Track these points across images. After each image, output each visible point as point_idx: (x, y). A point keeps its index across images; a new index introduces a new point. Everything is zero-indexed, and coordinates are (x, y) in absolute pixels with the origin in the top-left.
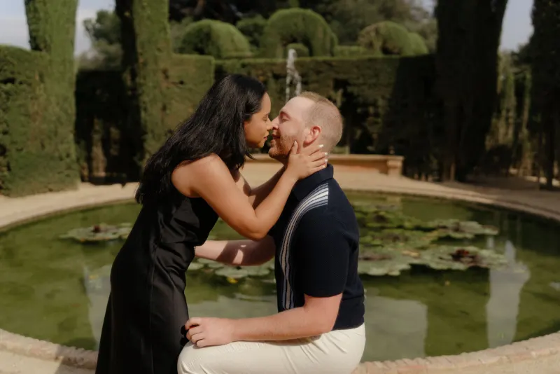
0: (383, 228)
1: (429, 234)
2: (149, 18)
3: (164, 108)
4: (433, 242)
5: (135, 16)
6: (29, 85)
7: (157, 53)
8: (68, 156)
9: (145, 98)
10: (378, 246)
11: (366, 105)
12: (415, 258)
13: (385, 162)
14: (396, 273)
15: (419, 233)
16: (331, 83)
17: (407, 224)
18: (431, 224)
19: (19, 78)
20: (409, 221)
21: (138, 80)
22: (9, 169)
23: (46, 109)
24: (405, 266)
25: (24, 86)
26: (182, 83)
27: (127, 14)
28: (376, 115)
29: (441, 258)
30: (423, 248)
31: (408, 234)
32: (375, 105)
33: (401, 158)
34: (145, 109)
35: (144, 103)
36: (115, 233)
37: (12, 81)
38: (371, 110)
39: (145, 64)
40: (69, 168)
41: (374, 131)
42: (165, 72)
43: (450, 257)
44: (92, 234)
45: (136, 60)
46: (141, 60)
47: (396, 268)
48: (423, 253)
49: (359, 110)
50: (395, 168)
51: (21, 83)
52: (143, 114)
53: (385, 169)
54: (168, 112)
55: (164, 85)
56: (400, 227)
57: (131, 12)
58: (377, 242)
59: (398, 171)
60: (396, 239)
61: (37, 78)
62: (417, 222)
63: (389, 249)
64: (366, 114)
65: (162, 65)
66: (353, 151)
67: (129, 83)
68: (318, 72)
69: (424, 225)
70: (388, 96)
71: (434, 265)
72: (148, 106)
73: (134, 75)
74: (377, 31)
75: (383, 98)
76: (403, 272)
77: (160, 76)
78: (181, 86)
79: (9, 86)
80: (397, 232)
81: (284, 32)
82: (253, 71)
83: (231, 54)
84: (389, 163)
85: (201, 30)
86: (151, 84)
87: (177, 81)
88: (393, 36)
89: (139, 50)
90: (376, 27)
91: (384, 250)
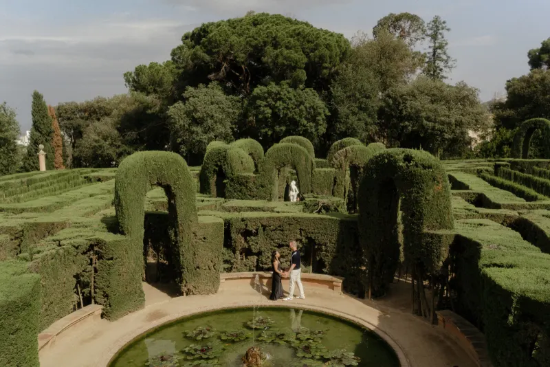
2: (185, 204)
3: (194, 254)
5: (176, 202)
6: (120, 258)
7: (190, 223)
9: (182, 249)
11: (320, 245)
17: (318, 354)
18: (328, 355)
19: (115, 256)
20: (320, 351)
21: (179, 238)
22: (110, 306)
23: (128, 268)
26: (205, 238)
27: (172, 202)
28: (326, 251)
32: (325, 245)
33: (341, 281)
34: (183, 256)
37: (112, 259)
38: (323, 247)
39: (183, 230)
42: (194, 233)
49: (316, 247)
50: (338, 287)
51: (116, 259)
53: (332, 287)
54: (196, 256)
55: (194, 241)
59: (340, 289)
64: (321, 250)
65: (193, 230)
67: (173, 238)
68: (290, 224)
70: (333, 242)
72: (185, 253)
73: (176, 235)
74: (346, 155)
75: (330, 242)
77: (192, 236)
78: (204, 240)
79: (110, 262)
81: (277, 160)
82: (249, 223)
83: (240, 174)
84: (334, 283)
85: (220, 153)
86: (186, 241)
87: (202, 237)
88: (359, 155)
89: (180, 222)
90: (346, 150)
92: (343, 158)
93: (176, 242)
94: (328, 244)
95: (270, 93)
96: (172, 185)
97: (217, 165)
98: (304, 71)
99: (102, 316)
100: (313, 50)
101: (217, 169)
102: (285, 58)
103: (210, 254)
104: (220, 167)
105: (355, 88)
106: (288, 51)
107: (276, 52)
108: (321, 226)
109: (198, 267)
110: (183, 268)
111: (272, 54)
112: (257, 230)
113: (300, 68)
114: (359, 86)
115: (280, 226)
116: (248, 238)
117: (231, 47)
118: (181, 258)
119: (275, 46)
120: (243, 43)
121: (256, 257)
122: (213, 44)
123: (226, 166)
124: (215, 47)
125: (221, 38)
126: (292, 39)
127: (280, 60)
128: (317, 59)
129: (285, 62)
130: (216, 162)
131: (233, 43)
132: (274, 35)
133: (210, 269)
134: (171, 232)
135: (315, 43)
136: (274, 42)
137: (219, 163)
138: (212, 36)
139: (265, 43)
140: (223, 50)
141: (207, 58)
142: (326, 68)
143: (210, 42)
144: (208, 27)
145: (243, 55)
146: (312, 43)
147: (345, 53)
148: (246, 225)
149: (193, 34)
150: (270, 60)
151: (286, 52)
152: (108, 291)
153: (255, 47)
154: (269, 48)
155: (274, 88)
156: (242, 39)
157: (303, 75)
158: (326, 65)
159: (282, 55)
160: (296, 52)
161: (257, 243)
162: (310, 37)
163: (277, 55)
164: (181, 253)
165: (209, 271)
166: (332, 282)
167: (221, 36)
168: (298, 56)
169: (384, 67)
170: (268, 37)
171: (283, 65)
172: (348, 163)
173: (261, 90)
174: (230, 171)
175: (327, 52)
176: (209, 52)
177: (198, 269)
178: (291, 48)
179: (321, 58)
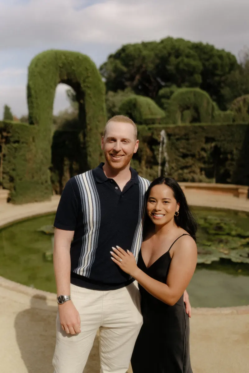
0: (217, 234)
1: (243, 240)
2: (94, 103)
3: (101, 155)
4: (243, 245)
5: (86, 103)
6: (27, 143)
7: (97, 123)
8: (46, 182)
9: (90, 149)
10: (207, 245)
11: (225, 153)
12: (226, 254)
13: (237, 189)
14: (209, 262)
15: (237, 239)
16: (204, 140)
17: (234, 233)
19: (22, 140)
20: (236, 230)
21: (87, 139)
23: (35, 156)
24: (216, 259)
25: (25, 145)
27: (82, 101)
28: (232, 159)
29: (241, 256)
30: (234, 249)
31: (230, 238)
32: (231, 153)
33: (247, 188)
34: (90, 156)
35: (90, 151)
37: (17, 142)
38: (229, 156)
39: (91, 129)
40: (47, 188)
41: (231, 169)
43: (247, 255)
45: (86, 127)
46: (89, 127)
47: (210, 259)
48: (232, 251)
49: (221, 156)
50: (243, 193)
51: (23, 143)
52: (89, 159)
53: (237, 194)
56: (229, 234)
57: (84, 101)
58: (209, 243)
59: (245, 196)
60: (221, 241)
61: (31, 140)
62: (240, 231)
63: (213, 248)
64: (227, 159)
65: (100, 130)
66: (217, 182)
67: (82, 140)
68: (196, 133)
69: (243, 233)
70: (240, 148)
71: (234, 260)
72: (92, 154)
73: (85, 136)
74: (244, 101)
75: (237, 149)
77: (99, 136)
79: (16, 145)
80: (224, 237)
81: (181, 103)
83: (148, 117)
86: (93, 141)
89: (88, 122)
90: (244, 98)
91: (209, 249)
92: (241, 103)
93: (85, 143)
94: (235, 152)
96: (81, 82)
98: (200, 76)
99: (9, 200)
100: (208, 60)
106: (188, 59)
107: (178, 60)
108: (228, 133)
111: (174, 63)
113: (197, 73)
114: (244, 87)
115: (185, 135)
116: (153, 147)
119: (177, 57)
120: (153, 55)
122: (129, 58)
124: (131, 61)
126: (191, 51)
127: (181, 66)
128: (211, 67)
129: (185, 67)
131: (145, 56)
132: (177, 48)
134: (81, 136)
135: (209, 54)
136: (176, 54)
139: (170, 54)
140: (137, 63)
141: (125, 69)
142: (217, 75)
143: (127, 56)
144: (126, 47)
145: (152, 65)
146: (207, 54)
147: (233, 65)
148: (153, 134)
149: (116, 54)
150: (173, 67)
151: (186, 60)
152: (13, 174)
153: (161, 58)
154: (173, 59)
157: (198, 78)
158: (217, 72)
159: (183, 62)
160: (194, 60)
162: (206, 50)
163: (179, 62)
164: (89, 153)
167: (135, 52)
168: (196, 63)
170: (172, 49)
171: (184, 70)
173: (165, 91)
175: (219, 61)
176: (126, 65)
178: (190, 57)
179: (215, 66)
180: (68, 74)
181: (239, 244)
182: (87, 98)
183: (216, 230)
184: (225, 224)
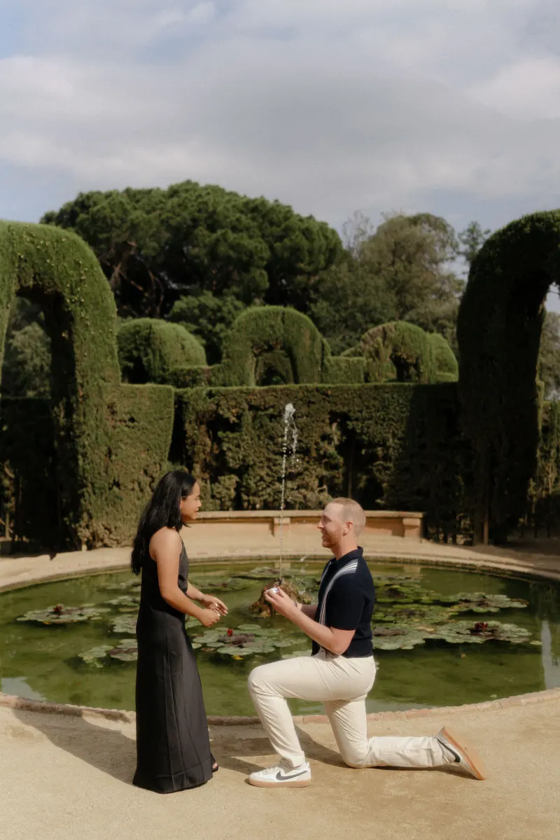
0: (395, 603)
1: (449, 609)
2: (93, 339)
3: (110, 453)
4: (452, 617)
5: (75, 337)
7: (101, 382)
9: (83, 441)
10: (391, 622)
11: (372, 445)
12: (431, 633)
14: (410, 647)
15: (438, 608)
16: (327, 417)
17: (425, 599)
18: (452, 598)
20: (427, 595)
21: (76, 417)
24: (420, 641)
26: (132, 420)
27: (65, 335)
28: (386, 458)
29: (458, 633)
30: (441, 624)
31: (425, 609)
32: (384, 444)
33: (420, 515)
34: (84, 455)
35: (84, 446)
36: (81, 615)
38: (380, 451)
39: (85, 397)
41: (385, 478)
42: (111, 407)
43: (469, 632)
44: (55, 616)
45: (75, 392)
46: (81, 392)
47: (409, 643)
48: (439, 628)
49: (363, 452)
50: (413, 527)
53: (400, 531)
54: (113, 457)
55: (110, 423)
56: (416, 602)
57: (70, 333)
58: (390, 618)
60: (411, 614)
62: (436, 595)
63: (402, 625)
64: (374, 457)
65: (108, 398)
67: (62, 421)
68: (309, 403)
69: (444, 599)
70: (400, 434)
71: (449, 640)
72: (89, 451)
73: (70, 411)
74: (385, 334)
75: (394, 435)
76: (416, 646)
77: (105, 412)
78: (131, 424)
80: (413, 607)
81: (256, 338)
82: (223, 402)
83: (180, 367)
84: (406, 521)
85: (138, 332)
86: (92, 422)
87: (127, 417)
88: (408, 340)
89: (79, 380)
90: (384, 329)
91: (398, 626)
92: (380, 339)
93: (70, 428)
94: (391, 442)
95: (203, 308)
96: (66, 293)
97: (130, 358)
98: (264, 272)
100: (280, 239)
101: (131, 365)
102: (232, 247)
103: (143, 455)
104: (138, 361)
105: (354, 304)
106: (235, 235)
107: (214, 236)
108: (377, 403)
109: (117, 484)
110: (86, 486)
111: (207, 240)
112: (239, 417)
113: (258, 267)
114: (360, 300)
116: (220, 434)
117: (134, 227)
118: (81, 462)
119: (212, 228)
120: (156, 222)
121: (235, 478)
122: (99, 224)
123: (151, 356)
124: (103, 231)
125: (113, 215)
126: (243, 217)
127: (222, 249)
128: (286, 254)
129: (231, 253)
130: (130, 351)
131: (137, 221)
132: (211, 209)
133: (142, 490)
134: (59, 410)
135: (283, 226)
136: (210, 222)
137: (135, 353)
138: (98, 211)
139: (195, 221)
140: (117, 237)
142: (302, 272)
143: (94, 220)
144: (89, 197)
145: (154, 244)
146: (279, 226)
147: (333, 251)
148: (218, 405)
149: (62, 212)
150: (204, 251)
151: (232, 236)
153: (176, 230)
154: (201, 231)
155: (209, 299)
156: (153, 215)
157: (261, 278)
158: (302, 265)
159: (225, 240)
160: (251, 237)
161: (238, 446)
162: (274, 216)
163: (218, 240)
164: (80, 450)
165: (140, 494)
166: (401, 518)
167: (113, 211)
168: (254, 244)
169: (400, 276)
170: (199, 211)
171: (229, 258)
172: (390, 351)
173: (187, 303)
174: (157, 364)
175: (305, 243)
177: (115, 489)
178: (241, 231)
179: (296, 251)
180: (37, 275)
181: (446, 616)
182: (79, 327)
183: (390, 596)
184: (401, 585)
